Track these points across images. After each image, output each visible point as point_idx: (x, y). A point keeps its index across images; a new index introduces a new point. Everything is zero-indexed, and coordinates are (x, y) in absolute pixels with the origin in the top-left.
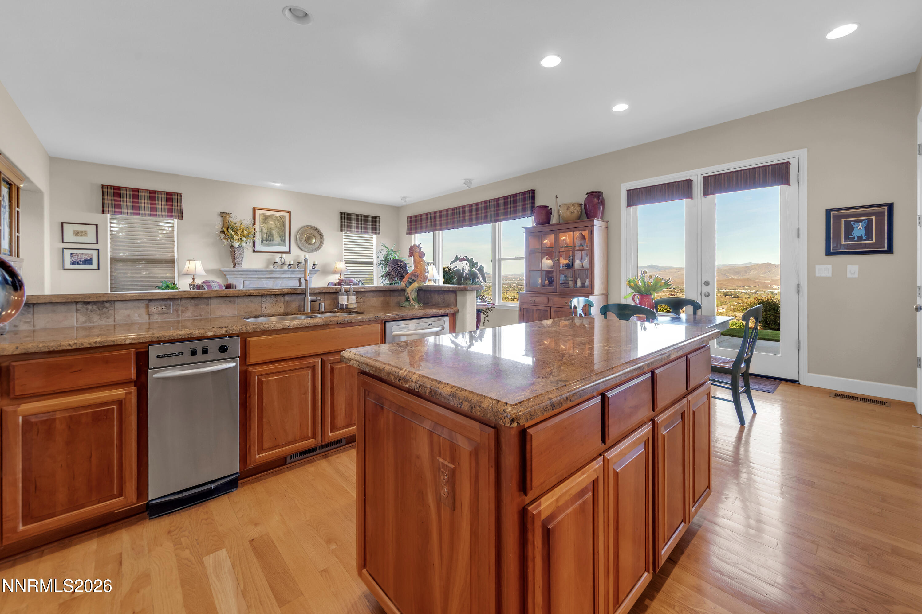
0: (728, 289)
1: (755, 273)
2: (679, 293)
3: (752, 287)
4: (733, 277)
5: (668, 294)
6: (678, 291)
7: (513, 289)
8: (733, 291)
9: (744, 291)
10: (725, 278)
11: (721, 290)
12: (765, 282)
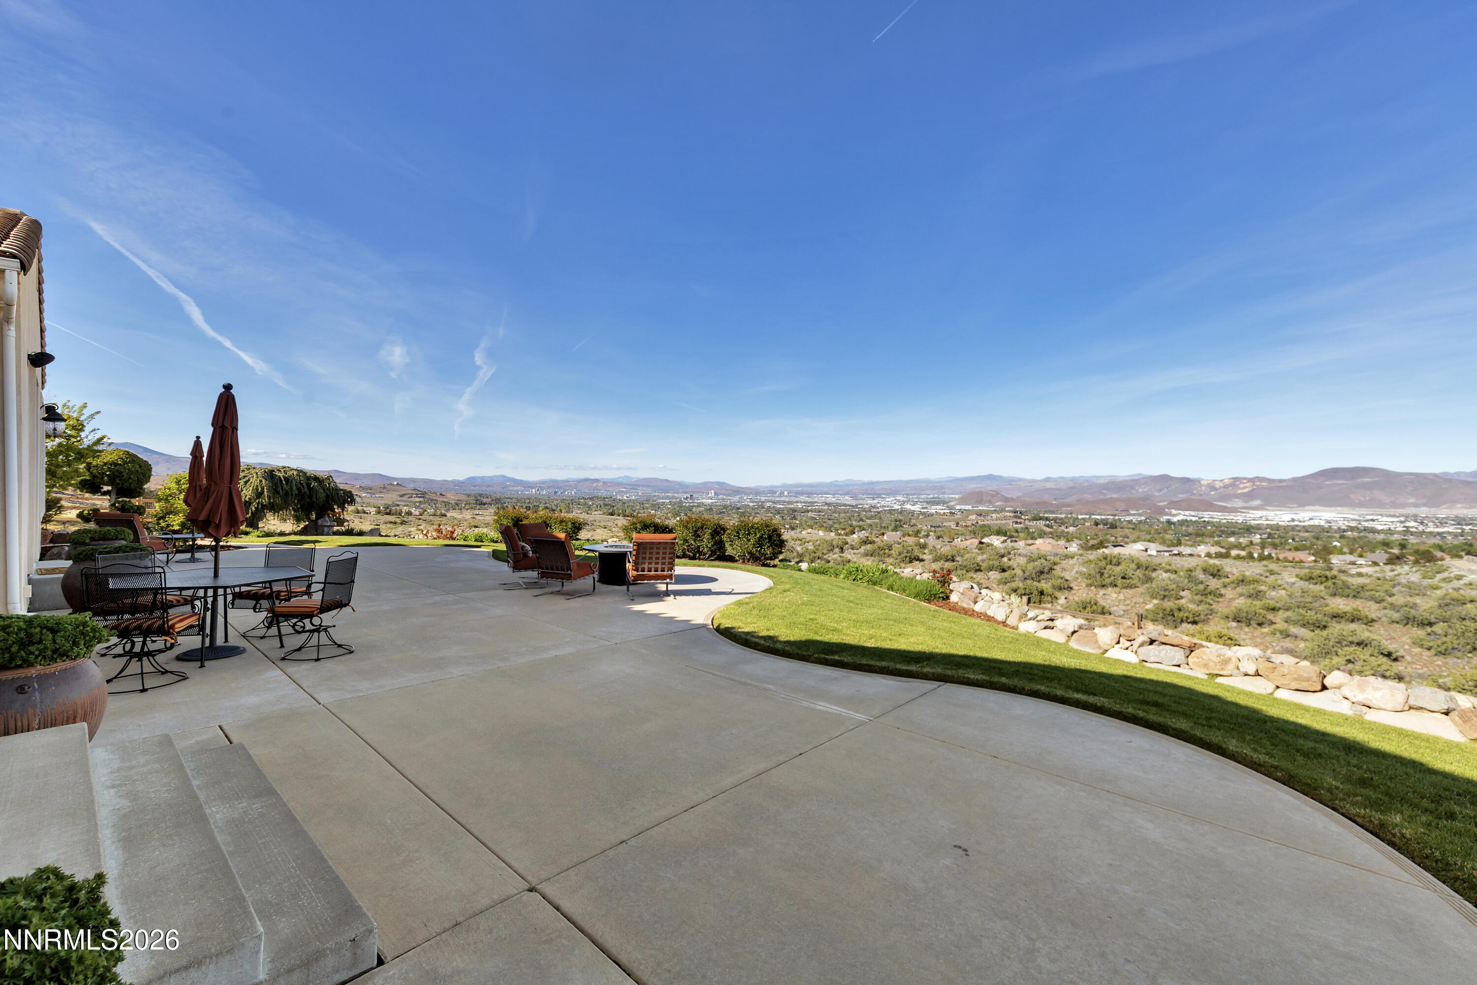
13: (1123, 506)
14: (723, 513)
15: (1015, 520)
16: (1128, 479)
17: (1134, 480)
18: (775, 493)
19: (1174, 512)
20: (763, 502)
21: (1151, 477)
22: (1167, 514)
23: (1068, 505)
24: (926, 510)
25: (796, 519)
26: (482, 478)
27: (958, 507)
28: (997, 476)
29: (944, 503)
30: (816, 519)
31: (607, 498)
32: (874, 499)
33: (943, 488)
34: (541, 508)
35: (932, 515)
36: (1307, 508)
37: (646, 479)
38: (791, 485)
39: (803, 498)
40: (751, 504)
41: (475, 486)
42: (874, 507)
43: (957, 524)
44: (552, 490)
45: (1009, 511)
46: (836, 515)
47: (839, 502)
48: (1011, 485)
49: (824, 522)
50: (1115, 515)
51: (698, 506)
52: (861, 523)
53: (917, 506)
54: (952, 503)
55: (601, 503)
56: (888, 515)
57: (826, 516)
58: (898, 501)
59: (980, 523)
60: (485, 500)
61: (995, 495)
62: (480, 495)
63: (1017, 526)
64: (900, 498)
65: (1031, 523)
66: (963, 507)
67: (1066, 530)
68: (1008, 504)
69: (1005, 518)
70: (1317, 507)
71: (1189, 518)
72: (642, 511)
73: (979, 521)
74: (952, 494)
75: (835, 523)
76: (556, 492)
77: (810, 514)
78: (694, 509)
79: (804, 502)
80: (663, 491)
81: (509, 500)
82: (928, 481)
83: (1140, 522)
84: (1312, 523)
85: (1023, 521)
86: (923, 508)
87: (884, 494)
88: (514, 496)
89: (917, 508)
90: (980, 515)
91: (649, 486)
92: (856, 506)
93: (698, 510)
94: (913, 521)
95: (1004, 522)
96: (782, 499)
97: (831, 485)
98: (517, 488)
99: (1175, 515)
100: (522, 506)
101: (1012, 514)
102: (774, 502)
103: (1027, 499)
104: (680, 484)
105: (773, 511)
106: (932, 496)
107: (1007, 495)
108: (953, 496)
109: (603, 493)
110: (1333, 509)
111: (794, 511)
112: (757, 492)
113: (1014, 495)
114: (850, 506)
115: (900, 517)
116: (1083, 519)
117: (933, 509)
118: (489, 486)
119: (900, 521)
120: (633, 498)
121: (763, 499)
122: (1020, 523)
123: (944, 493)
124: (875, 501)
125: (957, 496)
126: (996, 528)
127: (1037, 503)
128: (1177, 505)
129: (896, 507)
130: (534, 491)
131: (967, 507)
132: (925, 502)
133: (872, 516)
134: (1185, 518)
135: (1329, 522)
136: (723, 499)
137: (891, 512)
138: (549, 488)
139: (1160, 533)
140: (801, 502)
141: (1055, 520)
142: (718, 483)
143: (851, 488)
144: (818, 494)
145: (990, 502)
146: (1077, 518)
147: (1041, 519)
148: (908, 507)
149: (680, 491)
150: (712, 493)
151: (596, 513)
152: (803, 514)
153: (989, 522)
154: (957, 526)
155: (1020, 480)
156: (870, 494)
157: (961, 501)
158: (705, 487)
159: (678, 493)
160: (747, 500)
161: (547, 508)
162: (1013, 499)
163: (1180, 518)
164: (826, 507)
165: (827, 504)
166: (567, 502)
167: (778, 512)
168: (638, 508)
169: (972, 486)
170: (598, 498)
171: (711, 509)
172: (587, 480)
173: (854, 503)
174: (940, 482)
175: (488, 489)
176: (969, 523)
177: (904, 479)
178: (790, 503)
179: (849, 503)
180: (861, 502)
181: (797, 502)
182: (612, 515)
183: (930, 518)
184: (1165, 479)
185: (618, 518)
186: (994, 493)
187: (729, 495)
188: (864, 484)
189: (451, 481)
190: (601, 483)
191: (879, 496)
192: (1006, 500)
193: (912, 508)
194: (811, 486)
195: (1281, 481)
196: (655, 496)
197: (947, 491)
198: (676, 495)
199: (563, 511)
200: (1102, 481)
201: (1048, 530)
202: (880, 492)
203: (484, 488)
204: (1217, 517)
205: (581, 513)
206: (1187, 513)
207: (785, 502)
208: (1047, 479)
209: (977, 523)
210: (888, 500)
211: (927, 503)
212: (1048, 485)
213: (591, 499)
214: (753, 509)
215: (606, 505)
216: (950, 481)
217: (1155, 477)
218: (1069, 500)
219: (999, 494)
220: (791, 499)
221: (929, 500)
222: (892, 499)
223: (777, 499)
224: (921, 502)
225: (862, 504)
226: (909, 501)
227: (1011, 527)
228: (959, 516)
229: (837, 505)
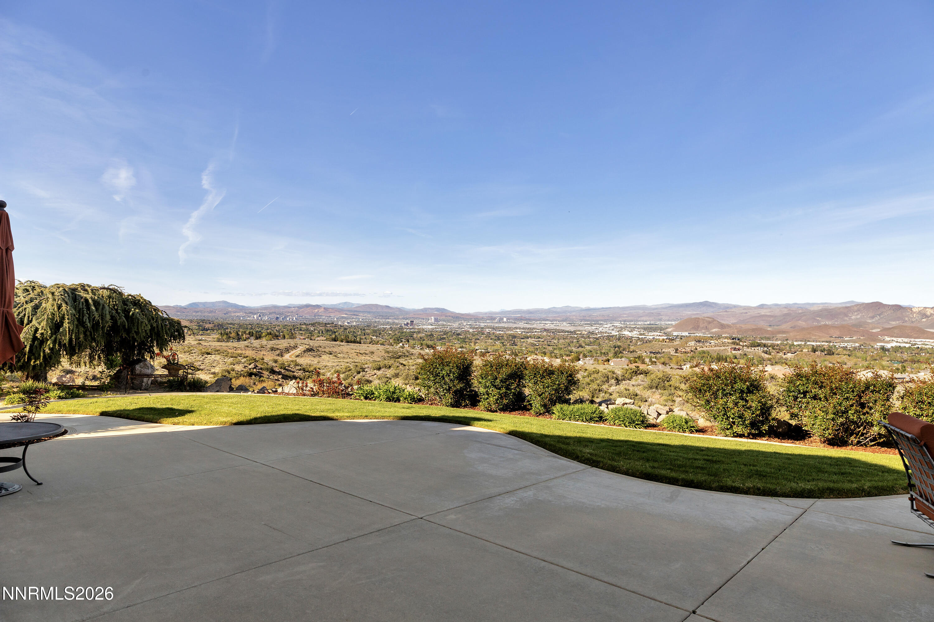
0: (819, 342)
1: (859, 317)
2: (746, 346)
3: (854, 338)
4: (827, 323)
5: (730, 347)
6: (745, 344)
7: (486, 337)
8: (827, 344)
9: (842, 345)
10: (816, 324)
11: (808, 343)
12: (874, 331)
13: (837, 333)
14: (444, 338)
15: (733, 346)
16: (840, 306)
17: (847, 307)
18: (494, 319)
19: (887, 338)
20: (482, 328)
21: (863, 304)
22: (880, 341)
23: (784, 332)
24: (644, 337)
25: (516, 345)
26: (204, 304)
27: (675, 334)
28: (713, 303)
29: (661, 329)
30: (535, 345)
31: (329, 324)
32: (592, 326)
33: (659, 314)
34: (264, 334)
35: (650, 341)
37: (366, 305)
38: (509, 312)
39: (522, 324)
40: (471, 330)
41: (197, 312)
42: (592, 333)
43: (677, 350)
44: (274, 316)
45: (726, 338)
46: (556, 342)
47: (558, 328)
48: (726, 311)
49: (545, 348)
50: (830, 342)
51: (419, 332)
52: (580, 349)
53: (635, 332)
54: (669, 330)
55: (323, 328)
56: (607, 341)
57: (546, 342)
58: (616, 327)
59: (699, 349)
60: (207, 326)
61: (711, 321)
62: (203, 321)
63: (736, 352)
64: (617, 324)
65: (749, 350)
66: (680, 333)
67: (784, 357)
68: (725, 330)
69: (724, 344)
71: (902, 345)
72: (364, 337)
73: (698, 348)
74: (668, 321)
75: (555, 349)
76: (277, 318)
77: (530, 340)
78: (415, 335)
79: (523, 329)
80: (382, 317)
81: (231, 326)
82: (644, 308)
83: (855, 348)
85: (741, 347)
86: (641, 334)
87: (602, 320)
88: (236, 322)
89: (635, 334)
90: (699, 341)
91: (369, 312)
92: (574, 332)
93: (419, 335)
94: (632, 348)
95: (723, 348)
96: (500, 325)
97: (549, 311)
98: (239, 314)
99: (888, 342)
100: (245, 332)
101: (730, 341)
102: (494, 328)
103: (743, 326)
104: (400, 310)
105: (493, 337)
106: (649, 323)
107: (723, 322)
108: (670, 323)
109: (324, 319)
111: (514, 337)
112: (476, 318)
113: (731, 321)
114: (568, 332)
115: (619, 344)
116: (799, 345)
117: (650, 336)
118: (211, 312)
119: (619, 347)
120: (354, 324)
121: (482, 325)
122: (739, 350)
123: (660, 320)
124: (593, 328)
125: (673, 323)
126: (715, 355)
127: (753, 330)
128: (890, 332)
129: (614, 333)
130: (255, 316)
131: (686, 334)
132: (642, 328)
133: (591, 343)
134: (898, 344)
136: (443, 325)
137: (609, 338)
138: (270, 313)
139: (876, 360)
140: (520, 328)
141: (773, 346)
142: (438, 309)
143: (568, 314)
144: (537, 320)
145: (708, 328)
146: (793, 345)
147: (759, 345)
148: (626, 333)
149: (401, 317)
150: (432, 320)
151: (318, 339)
152: (522, 340)
153: (707, 349)
154: (676, 352)
155: (735, 306)
156: (587, 321)
157: (678, 327)
158: (426, 313)
159: (398, 319)
160: (466, 326)
161: (270, 334)
162: (729, 326)
163: (894, 344)
164: (545, 333)
165: (545, 330)
166: (289, 328)
167: (498, 338)
168: (359, 333)
169: (689, 313)
170: (319, 324)
171: (432, 335)
172: (307, 306)
173: (572, 329)
174: (656, 309)
175: (210, 315)
176: (688, 349)
177: (621, 305)
178: (509, 329)
179: (567, 329)
180: (579, 328)
181: (516, 328)
182: (335, 341)
183: (650, 345)
184: (877, 306)
185: (341, 343)
186: (710, 320)
187: (448, 321)
189: (173, 307)
190: (323, 309)
191: (597, 322)
192: (722, 326)
193: (630, 334)
194: (529, 312)
196: (375, 322)
197: (664, 317)
198: (396, 321)
199: (287, 336)
200: (815, 308)
201: (767, 356)
202: (598, 319)
203: (206, 314)
204: (930, 343)
205: (304, 339)
206: (900, 339)
207: (504, 328)
208: (762, 306)
209: (696, 349)
210: (606, 326)
211: (645, 329)
212: (763, 312)
213: (313, 325)
214: (473, 335)
215: (328, 331)
216: (666, 308)
217: (868, 304)
218: (784, 327)
219: (715, 320)
220: (511, 325)
221: (646, 326)
222: (609, 325)
223: (497, 325)
224: (638, 328)
225: (579, 331)
226: (627, 327)
227: (730, 353)
228: (677, 342)
229: (555, 331)
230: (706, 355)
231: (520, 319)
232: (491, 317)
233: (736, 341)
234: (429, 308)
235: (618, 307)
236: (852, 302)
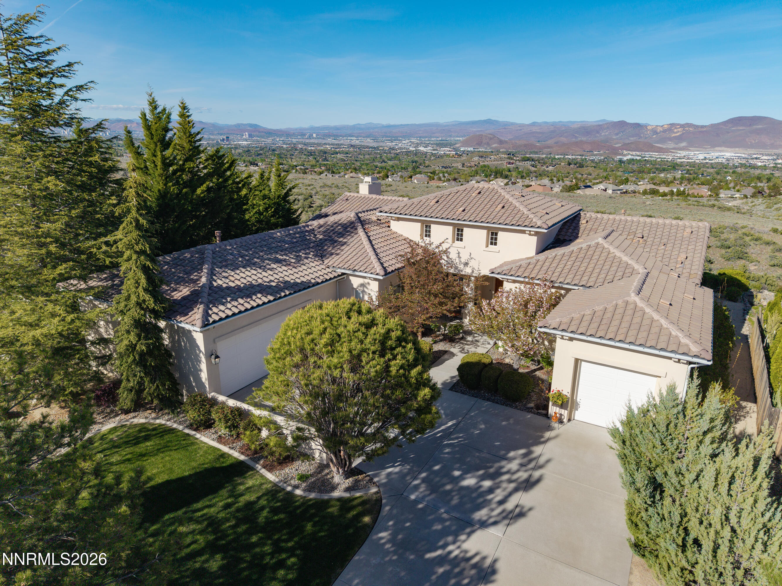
13: (589, 148)
14: (261, 154)
15: (509, 161)
16: (595, 124)
17: (599, 125)
18: (305, 135)
19: (625, 152)
20: (294, 144)
21: (612, 122)
22: (620, 155)
23: (549, 147)
24: (436, 152)
25: (327, 161)
27: (463, 149)
28: (495, 121)
29: (451, 145)
32: (392, 142)
35: (442, 157)
36: (716, 148)
38: (318, 128)
39: (330, 140)
40: (285, 146)
42: (393, 149)
43: (463, 164)
45: (503, 153)
46: (362, 157)
47: (363, 144)
48: (505, 129)
49: (353, 164)
50: (583, 155)
51: (236, 148)
52: (384, 164)
54: (457, 146)
56: (406, 157)
57: (353, 158)
58: (412, 143)
59: (481, 164)
61: (493, 138)
63: (510, 166)
64: (414, 140)
65: (520, 164)
66: (467, 149)
67: (547, 169)
68: (502, 146)
69: (501, 159)
70: (723, 148)
71: (635, 158)
74: (457, 137)
75: (362, 164)
77: (339, 156)
78: (233, 151)
79: (332, 144)
82: (437, 125)
83: (600, 161)
84: (717, 161)
85: (515, 161)
86: (434, 150)
87: (401, 137)
89: (429, 149)
90: (482, 157)
92: (377, 148)
94: (427, 163)
95: (500, 162)
96: (312, 141)
97: (354, 127)
99: (625, 155)
101: (506, 156)
102: (305, 144)
103: (517, 141)
106: (441, 139)
107: (503, 139)
108: (458, 139)
110: (733, 149)
114: (372, 148)
115: (416, 159)
116: (559, 159)
117: (442, 151)
119: (416, 162)
121: (294, 140)
122: (512, 164)
123: (451, 136)
124: (394, 144)
125: (461, 139)
126: (494, 168)
127: (525, 146)
128: (627, 147)
129: (411, 149)
131: (471, 149)
132: (435, 144)
133: (392, 158)
134: (632, 157)
135: (728, 160)
136: (258, 141)
137: (408, 153)
139: (613, 171)
140: (329, 144)
141: (539, 160)
142: (251, 125)
143: (371, 131)
144: (343, 137)
145: (488, 144)
146: (555, 158)
147: (528, 159)
148: (422, 149)
149: (216, 133)
150: (246, 135)
152: (333, 156)
153: (488, 163)
154: (463, 167)
155: (512, 124)
156: (388, 137)
157: (466, 143)
158: (239, 129)
159: (213, 134)
160: (279, 142)
162: (506, 142)
163: (629, 157)
164: (351, 149)
165: (352, 146)
167: (311, 153)
169: (474, 130)
171: (249, 151)
173: (375, 145)
174: (448, 126)
176: (473, 164)
177: (417, 123)
178: (319, 145)
179: (371, 145)
180: (381, 144)
181: (326, 145)
183: (442, 160)
184: (622, 124)
186: (491, 136)
187: (262, 137)
188: (384, 127)
190: (135, 125)
191: (397, 138)
192: (501, 142)
193: (425, 149)
194: (337, 128)
195: (702, 127)
198: (212, 137)
200: (576, 126)
201: (533, 169)
202: (397, 135)
204: (655, 156)
206: (634, 153)
207: (315, 144)
208: (534, 124)
211: (437, 145)
212: (534, 129)
214: (288, 151)
216: (455, 125)
217: (615, 122)
218: (550, 142)
219: (495, 137)
220: (320, 141)
221: (438, 142)
222: (407, 141)
223: (307, 141)
224: (432, 144)
225: (381, 147)
226: (422, 143)
227: (505, 167)
228: (464, 158)
229: (360, 147)
230: (486, 169)
231: (329, 135)
232: (301, 133)
233: (511, 155)
234: (242, 124)
235: (415, 124)
236: (604, 120)
